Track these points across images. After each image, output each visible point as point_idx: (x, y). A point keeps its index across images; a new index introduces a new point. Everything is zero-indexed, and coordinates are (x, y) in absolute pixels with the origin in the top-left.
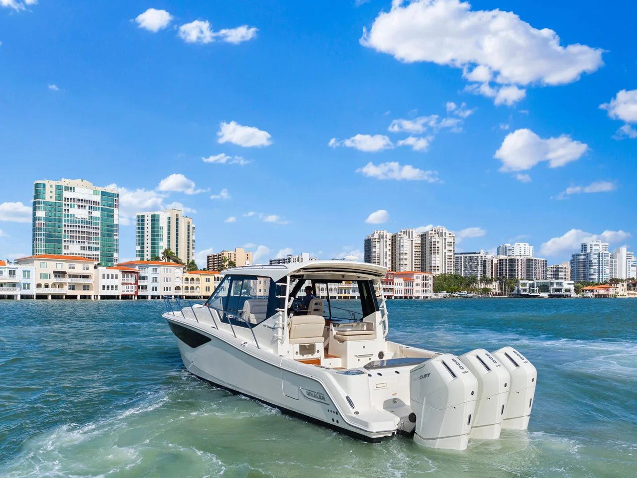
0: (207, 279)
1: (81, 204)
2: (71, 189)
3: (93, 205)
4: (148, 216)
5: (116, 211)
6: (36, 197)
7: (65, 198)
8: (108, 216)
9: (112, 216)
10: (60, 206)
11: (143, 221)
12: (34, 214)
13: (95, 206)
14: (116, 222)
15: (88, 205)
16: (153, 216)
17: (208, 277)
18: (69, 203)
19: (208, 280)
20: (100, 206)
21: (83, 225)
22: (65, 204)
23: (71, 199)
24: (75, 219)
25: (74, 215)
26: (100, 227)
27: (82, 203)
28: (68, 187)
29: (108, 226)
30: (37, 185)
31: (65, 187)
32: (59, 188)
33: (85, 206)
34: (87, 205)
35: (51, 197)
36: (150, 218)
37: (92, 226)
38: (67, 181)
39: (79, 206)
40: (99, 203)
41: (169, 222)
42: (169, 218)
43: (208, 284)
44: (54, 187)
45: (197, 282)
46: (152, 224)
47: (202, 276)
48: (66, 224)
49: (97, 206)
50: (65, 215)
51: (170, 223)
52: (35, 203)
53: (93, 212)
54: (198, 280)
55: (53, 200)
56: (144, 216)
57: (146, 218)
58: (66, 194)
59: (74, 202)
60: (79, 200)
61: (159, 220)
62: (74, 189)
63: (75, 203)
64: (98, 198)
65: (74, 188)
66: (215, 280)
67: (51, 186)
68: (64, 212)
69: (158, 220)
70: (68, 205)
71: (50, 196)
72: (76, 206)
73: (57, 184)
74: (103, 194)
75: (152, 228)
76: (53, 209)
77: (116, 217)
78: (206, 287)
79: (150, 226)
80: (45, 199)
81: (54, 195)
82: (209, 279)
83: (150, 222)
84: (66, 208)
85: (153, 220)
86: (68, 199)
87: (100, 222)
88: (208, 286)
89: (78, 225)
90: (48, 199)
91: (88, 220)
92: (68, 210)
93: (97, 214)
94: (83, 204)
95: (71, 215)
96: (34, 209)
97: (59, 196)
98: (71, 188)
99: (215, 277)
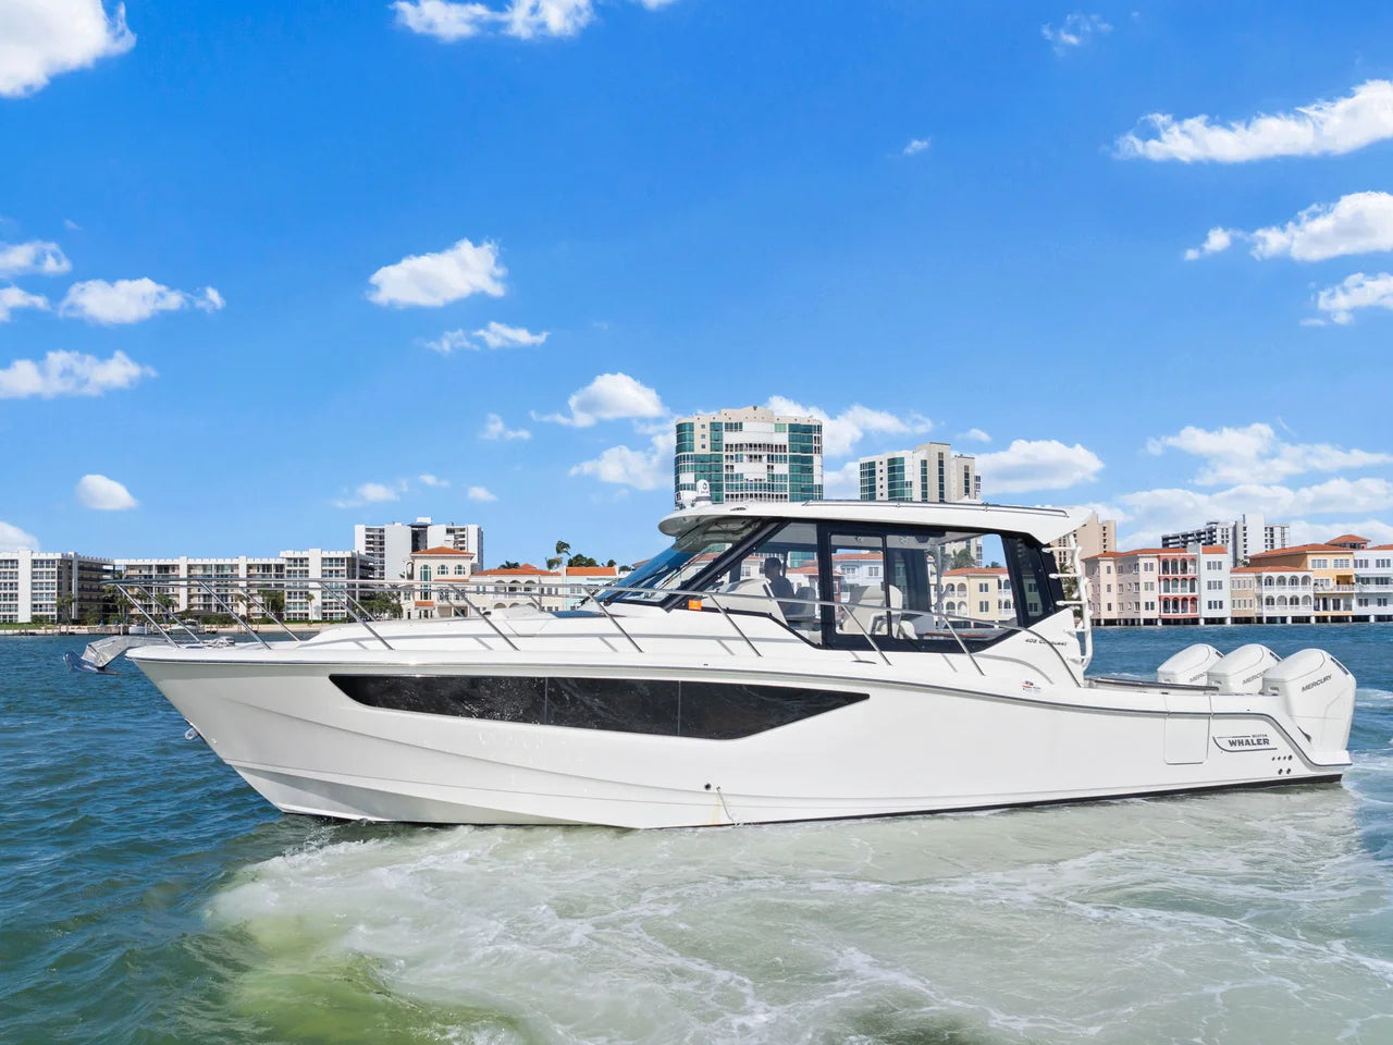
0: (981, 585)
1: (753, 453)
2: (736, 428)
3: (774, 453)
4: (881, 463)
5: (817, 459)
6: (679, 449)
7: (727, 445)
8: (803, 470)
9: (810, 470)
10: (719, 459)
11: (873, 473)
12: (677, 479)
13: (778, 454)
14: (817, 481)
15: (767, 453)
16: (892, 461)
17: (983, 581)
18: (734, 453)
19: (984, 588)
20: (788, 454)
21: (758, 493)
22: (727, 457)
23: (736, 445)
24: (744, 482)
25: (742, 475)
26: (788, 493)
27: (756, 450)
28: (731, 424)
29: (803, 490)
30: (680, 428)
31: (727, 424)
32: (715, 427)
33: (760, 457)
34: (764, 453)
35: (703, 447)
36: (885, 467)
37: (775, 493)
38: (729, 411)
39: (751, 456)
40: (785, 446)
41: (924, 471)
42: (924, 463)
43: (984, 597)
44: (708, 427)
45: (961, 593)
46: (890, 478)
47: (972, 580)
48: (730, 493)
49: (783, 454)
50: (727, 476)
51: (926, 473)
52: (678, 460)
53: (775, 465)
54: (962, 587)
55: (707, 451)
56: (874, 462)
57: (878, 468)
58: (729, 438)
59: (741, 450)
60: (751, 446)
61: (903, 467)
62: (741, 427)
63: (744, 453)
64: (783, 439)
65: (741, 424)
66: (1000, 587)
67: (703, 426)
68: (725, 472)
69: (902, 469)
70: (732, 457)
71: (701, 445)
72: (745, 458)
73: (712, 421)
74: (794, 428)
75: (890, 486)
76: (707, 469)
77: (817, 470)
78: (981, 603)
79: (885, 483)
80: (693, 450)
81: (707, 442)
82: (986, 585)
83: (885, 474)
84: (729, 463)
85: (891, 470)
86: (732, 445)
87: (788, 483)
88: (984, 600)
89: (749, 493)
90: (698, 451)
91: (766, 482)
92: (732, 467)
93: (782, 469)
94: (758, 453)
95: (737, 475)
96: (678, 471)
97: (716, 443)
98: (736, 424)
99: (999, 582)
